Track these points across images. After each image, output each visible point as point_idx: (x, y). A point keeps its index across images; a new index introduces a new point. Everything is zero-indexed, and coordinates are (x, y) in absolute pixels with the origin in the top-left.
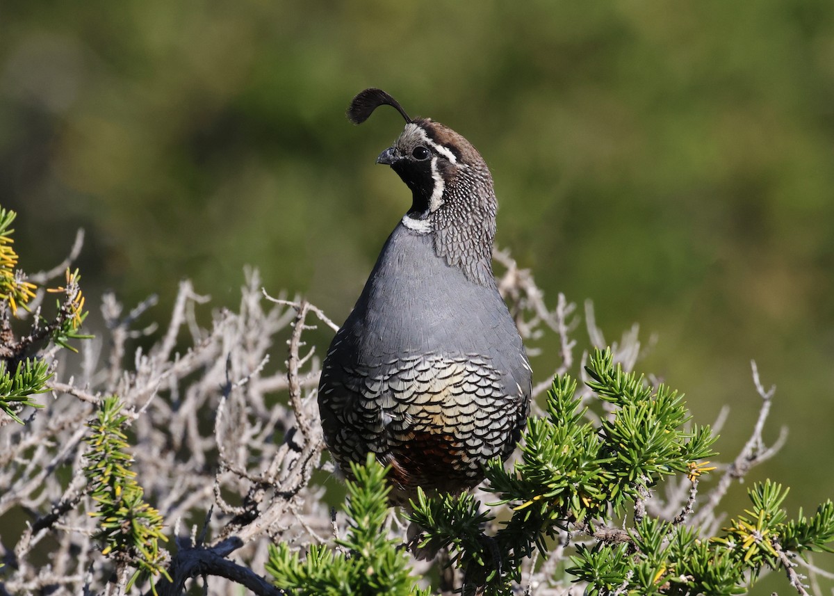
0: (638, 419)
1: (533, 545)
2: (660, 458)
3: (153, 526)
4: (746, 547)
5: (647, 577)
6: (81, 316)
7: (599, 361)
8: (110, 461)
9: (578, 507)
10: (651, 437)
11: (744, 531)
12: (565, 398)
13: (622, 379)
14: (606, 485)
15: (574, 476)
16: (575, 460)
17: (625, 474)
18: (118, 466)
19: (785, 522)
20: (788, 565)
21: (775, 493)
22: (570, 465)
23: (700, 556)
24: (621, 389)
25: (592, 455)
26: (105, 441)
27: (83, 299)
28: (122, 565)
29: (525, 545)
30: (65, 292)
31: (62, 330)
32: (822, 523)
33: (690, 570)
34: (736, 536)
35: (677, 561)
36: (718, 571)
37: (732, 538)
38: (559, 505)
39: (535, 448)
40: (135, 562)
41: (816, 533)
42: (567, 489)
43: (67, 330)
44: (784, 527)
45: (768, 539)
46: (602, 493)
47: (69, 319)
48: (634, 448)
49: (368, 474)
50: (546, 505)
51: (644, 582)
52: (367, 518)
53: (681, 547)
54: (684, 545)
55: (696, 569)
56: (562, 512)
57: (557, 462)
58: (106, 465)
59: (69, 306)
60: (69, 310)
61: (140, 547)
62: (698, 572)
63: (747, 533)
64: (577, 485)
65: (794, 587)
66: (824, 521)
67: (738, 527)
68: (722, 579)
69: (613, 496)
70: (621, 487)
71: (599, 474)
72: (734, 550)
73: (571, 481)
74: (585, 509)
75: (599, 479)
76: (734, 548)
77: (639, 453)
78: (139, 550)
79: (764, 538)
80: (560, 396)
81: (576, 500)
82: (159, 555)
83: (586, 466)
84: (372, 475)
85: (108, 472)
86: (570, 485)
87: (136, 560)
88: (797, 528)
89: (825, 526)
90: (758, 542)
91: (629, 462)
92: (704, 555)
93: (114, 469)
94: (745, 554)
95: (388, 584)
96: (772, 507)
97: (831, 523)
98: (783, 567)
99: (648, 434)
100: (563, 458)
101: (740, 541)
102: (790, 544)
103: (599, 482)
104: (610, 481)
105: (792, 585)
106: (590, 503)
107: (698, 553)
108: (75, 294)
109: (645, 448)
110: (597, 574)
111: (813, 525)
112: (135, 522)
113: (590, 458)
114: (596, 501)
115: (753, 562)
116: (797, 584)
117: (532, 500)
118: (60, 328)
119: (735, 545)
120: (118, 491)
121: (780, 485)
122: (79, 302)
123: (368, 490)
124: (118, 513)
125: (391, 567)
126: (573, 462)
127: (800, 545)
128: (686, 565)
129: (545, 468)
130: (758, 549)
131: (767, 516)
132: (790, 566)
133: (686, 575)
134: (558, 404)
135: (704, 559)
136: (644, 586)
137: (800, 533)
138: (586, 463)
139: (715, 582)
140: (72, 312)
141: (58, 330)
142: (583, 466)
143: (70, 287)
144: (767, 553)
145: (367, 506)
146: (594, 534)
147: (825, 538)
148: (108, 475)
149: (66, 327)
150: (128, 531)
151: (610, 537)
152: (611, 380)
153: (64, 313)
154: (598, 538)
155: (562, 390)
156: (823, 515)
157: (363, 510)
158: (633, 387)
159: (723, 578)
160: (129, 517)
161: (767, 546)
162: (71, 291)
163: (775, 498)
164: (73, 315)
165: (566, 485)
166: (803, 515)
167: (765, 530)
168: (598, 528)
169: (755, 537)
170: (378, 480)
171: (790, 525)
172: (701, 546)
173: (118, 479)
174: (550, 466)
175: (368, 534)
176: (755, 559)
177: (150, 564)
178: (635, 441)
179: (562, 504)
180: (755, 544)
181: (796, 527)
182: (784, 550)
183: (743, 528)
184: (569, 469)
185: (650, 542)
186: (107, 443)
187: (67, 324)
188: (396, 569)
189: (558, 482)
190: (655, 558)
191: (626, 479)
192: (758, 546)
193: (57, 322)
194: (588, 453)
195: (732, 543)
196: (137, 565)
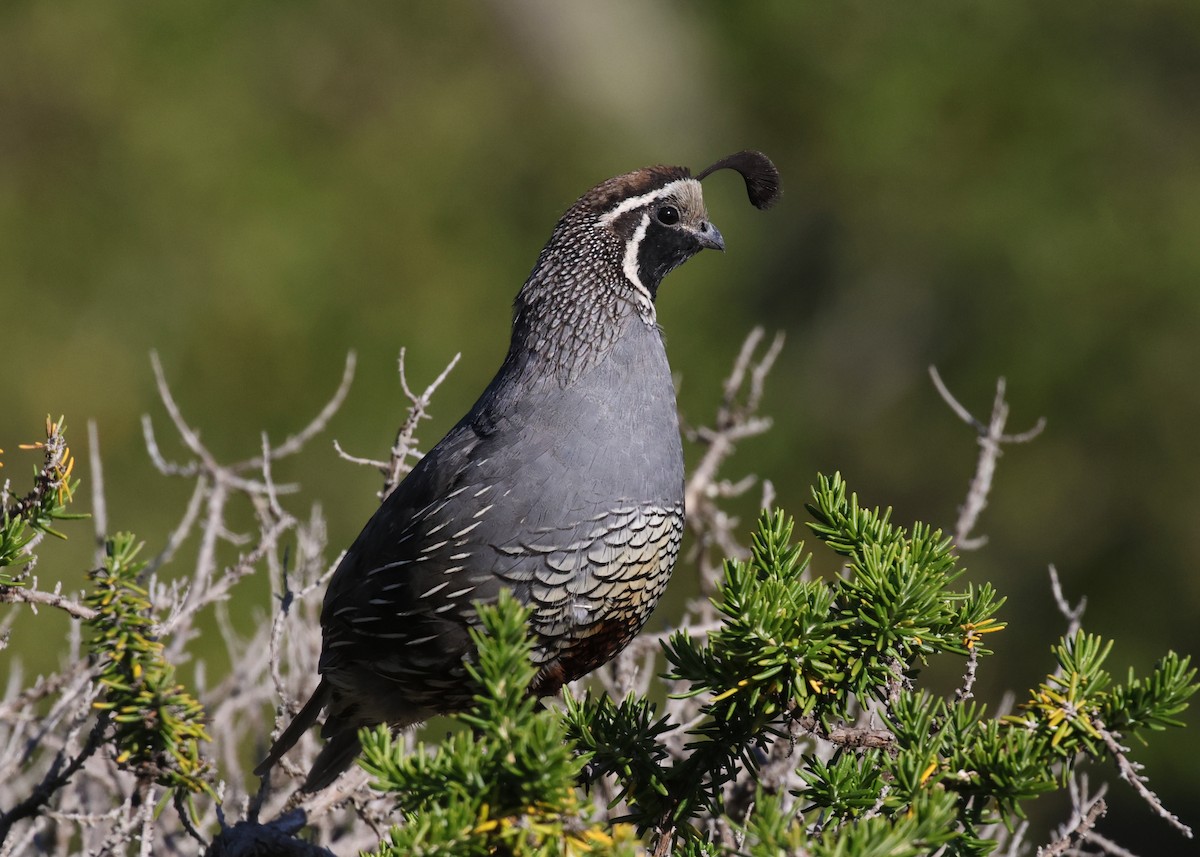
0: (885, 562)
1: (738, 763)
2: (921, 617)
3: (190, 721)
4: (1053, 726)
5: (910, 776)
6: (70, 485)
7: (825, 493)
8: (125, 628)
9: (804, 694)
10: (905, 586)
11: (1049, 704)
12: (778, 543)
13: (860, 519)
14: (843, 660)
15: (796, 648)
16: (797, 623)
17: (869, 643)
18: (136, 635)
19: (1108, 689)
20: (1115, 750)
21: (1093, 648)
22: (789, 630)
23: (986, 743)
24: (859, 533)
25: (820, 613)
26: (116, 600)
27: (72, 459)
28: (146, 780)
29: (727, 763)
30: (46, 448)
31: (42, 507)
32: (1162, 684)
33: (972, 764)
34: (1038, 712)
35: (952, 754)
36: (1014, 758)
37: (1032, 715)
38: (776, 691)
39: (737, 604)
40: (165, 776)
41: (1154, 700)
42: (787, 666)
43: (50, 508)
44: (1108, 697)
45: (1085, 715)
46: (838, 672)
47: (51, 489)
48: (882, 603)
49: (502, 616)
50: (757, 694)
51: (906, 783)
52: (502, 683)
53: (958, 734)
54: (962, 730)
55: (982, 760)
56: (782, 701)
57: (770, 625)
58: (118, 635)
59: (52, 470)
60: (52, 476)
61: (171, 753)
62: (985, 763)
63: (1054, 706)
64: (801, 660)
65: (1125, 781)
66: (1166, 681)
67: (1040, 700)
68: (1019, 769)
69: (854, 674)
70: (866, 662)
71: (831, 645)
72: (1036, 732)
73: (792, 654)
74: (814, 697)
75: (833, 652)
76: (1035, 729)
77: (890, 610)
78: (172, 755)
79: (1079, 712)
80: (770, 540)
81: (800, 682)
82: (200, 765)
83: (813, 630)
84: (507, 618)
85: (121, 645)
86: (791, 660)
87: (167, 772)
88: (1126, 696)
89: (1168, 688)
90: (1071, 719)
91: (875, 624)
92: (993, 742)
93: (130, 640)
94: (1051, 738)
95: (539, 767)
96: (1088, 670)
97: (1176, 684)
98: (1109, 753)
99: (901, 582)
100: (778, 619)
101: (1044, 719)
102: (1117, 721)
103: (833, 655)
104: (848, 654)
105: (1122, 779)
106: (821, 687)
107: (983, 739)
108: (60, 451)
109: (898, 604)
110: (836, 793)
111: (1149, 689)
112: (164, 711)
113: (818, 619)
114: (830, 684)
115: (1064, 748)
116: (1129, 776)
117: (737, 686)
118: (39, 504)
119: (1037, 725)
120: (138, 671)
121: (1099, 638)
122: (67, 464)
123: (503, 642)
124: (139, 700)
125: (542, 743)
126: (794, 626)
127: (1131, 721)
128: (967, 757)
129: (753, 635)
130: (1071, 730)
131: (1081, 680)
132: (1119, 751)
133: (967, 771)
134: (768, 553)
135: (992, 747)
136: (906, 789)
137: (1131, 701)
138: (813, 627)
139: (1010, 773)
140: (56, 479)
141: (37, 507)
142: (808, 632)
143: (52, 442)
144: (1085, 734)
145: (502, 665)
146: (830, 736)
147: (1170, 708)
148: (122, 650)
149: (48, 503)
150: (155, 726)
151: (853, 739)
152: (843, 518)
153: (45, 480)
154: (836, 742)
155: (774, 531)
156: (1163, 673)
157: (497, 672)
158: (876, 530)
159: (1021, 766)
160: (156, 705)
161: (1084, 723)
162: (54, 447)
163: (1093, 656)
164: (58, 484)
165: (785, 660)
166: (1135, 678)
167: (1080, 700)
168: (834, 727)
169: (1066, 711)
170: (516, 627)
171: (1117, 692)
172: (988, 731)
173: (137, 655)
174: (761, 632)
175: (505, 705)
176: (1067, 744)
177: (189, 778)
178: (883, 595)
179: (780, 689)
180: (1066, 722)
181: (1125, 693)
182: (1109, 729)
183: (1047, 699)
184: (788, 637)
185: (913, 728)
186: (120, 602)
187: (50, 498)
188: (549, 746)
189: (773, 656)
190: (920, 751)
191: (872, 650)
192: (1070, 724)
193: (35, 494)
194: (815, 612)
195: (1032, 723)
196: (167, 782)
